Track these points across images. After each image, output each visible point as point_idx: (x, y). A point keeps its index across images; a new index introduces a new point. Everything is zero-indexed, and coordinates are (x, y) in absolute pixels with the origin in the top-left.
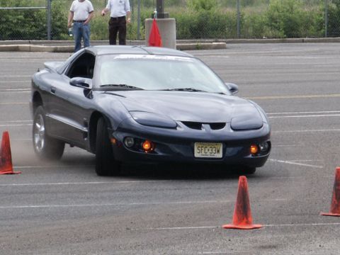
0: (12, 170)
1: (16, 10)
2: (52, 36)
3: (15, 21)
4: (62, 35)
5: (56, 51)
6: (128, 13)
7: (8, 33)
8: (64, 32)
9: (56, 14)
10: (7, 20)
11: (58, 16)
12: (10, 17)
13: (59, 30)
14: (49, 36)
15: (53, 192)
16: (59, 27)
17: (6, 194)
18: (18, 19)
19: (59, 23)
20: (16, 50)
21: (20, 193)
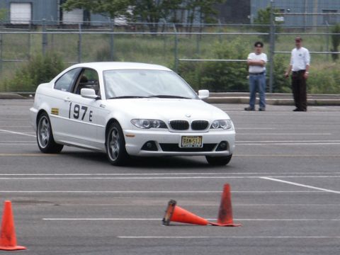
0: (232, 222)
1: (239, 63)
2: (274, 88)
3: (237, 73)
4: (283, 88)
5: (277, 104)
6: (307, 66)
7: (230, 85)
8: (286, 86)
9: (279, 67)
10: (230, 73)
11: (280, 69)
12: (233, 69)
13: (282, 83)
14: (271, 89)
15: (273, 245)
16: (281, 80)
17: (225, 246)
18: (241, 72)
19: (281, 76)
20: (238, 102)
21: (240, 246)
